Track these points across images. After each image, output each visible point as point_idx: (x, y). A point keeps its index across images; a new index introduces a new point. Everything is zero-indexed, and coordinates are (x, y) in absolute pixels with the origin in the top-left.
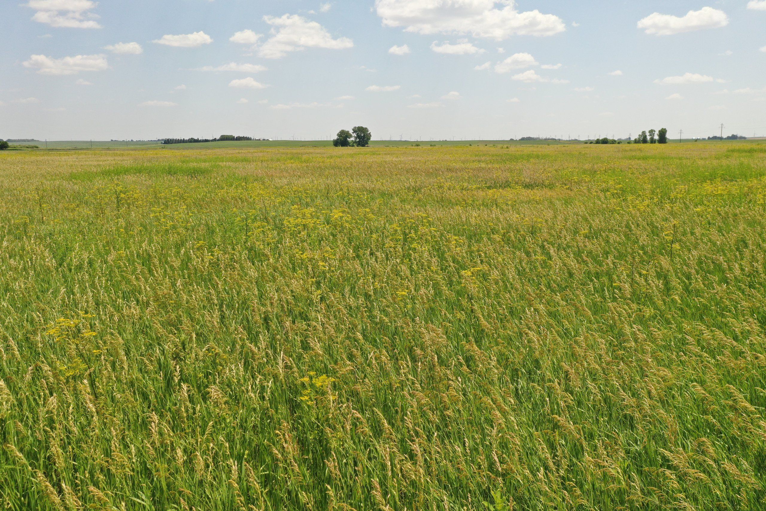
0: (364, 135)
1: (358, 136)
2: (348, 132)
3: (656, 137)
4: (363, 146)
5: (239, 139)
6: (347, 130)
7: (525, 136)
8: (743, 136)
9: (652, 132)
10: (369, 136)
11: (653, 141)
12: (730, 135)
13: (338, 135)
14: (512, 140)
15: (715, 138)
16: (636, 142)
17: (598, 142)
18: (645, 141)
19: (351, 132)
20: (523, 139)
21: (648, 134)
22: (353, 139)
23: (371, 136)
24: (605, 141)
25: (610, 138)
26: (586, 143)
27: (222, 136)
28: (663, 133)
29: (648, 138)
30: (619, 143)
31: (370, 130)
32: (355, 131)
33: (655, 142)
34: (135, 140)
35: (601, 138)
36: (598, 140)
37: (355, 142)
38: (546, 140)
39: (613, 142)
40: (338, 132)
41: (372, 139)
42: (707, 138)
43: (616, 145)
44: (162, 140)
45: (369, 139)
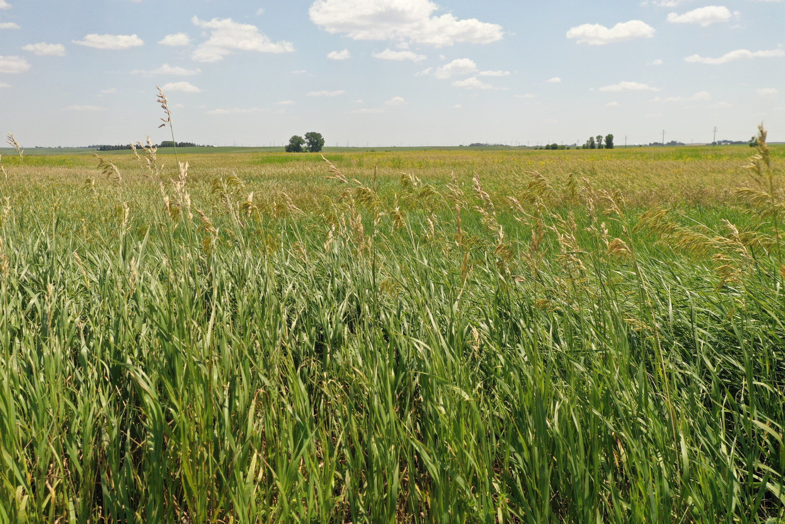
0: (317, 142)
1: (311, 143)
2: (300, 138)
3: (604, 143)
4: (317, 151)
5: (182, 145)
6: (299, 136)
7: (474, 142)
8: (682, 142)
9: (599, 138)
10: (322, 142)
11: (600, 147)
12: (670, 142)
13: (290, 141)
14: (461, 146)
15: (656, 144)
16: (584, 147)
17: (548, 147)
18: (592, 146)
19: (304, 137)
20: (472, 145)
21: (595, 140)
22: (305, 145)
23: (324, 142)
24: (554, 147)
25: (559, 144)
26: (536, 149)
27: (163, 142)
28: (609, 139)
29: (596, 143)
30: (568, 149)
31: (324, 136)
32: (307, 138)
33: (602, 147)
34: (62, 147)
35: (550, 144)
36: (548, 145)
37: (308, 148)
38: (495, 146)
39: (563, 148)
40: (290, 137)
41: (325, 145)
42: (648, 144)
43: (566, 151)
44: (97, 146)
45: (322, 144)
